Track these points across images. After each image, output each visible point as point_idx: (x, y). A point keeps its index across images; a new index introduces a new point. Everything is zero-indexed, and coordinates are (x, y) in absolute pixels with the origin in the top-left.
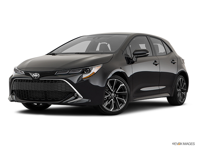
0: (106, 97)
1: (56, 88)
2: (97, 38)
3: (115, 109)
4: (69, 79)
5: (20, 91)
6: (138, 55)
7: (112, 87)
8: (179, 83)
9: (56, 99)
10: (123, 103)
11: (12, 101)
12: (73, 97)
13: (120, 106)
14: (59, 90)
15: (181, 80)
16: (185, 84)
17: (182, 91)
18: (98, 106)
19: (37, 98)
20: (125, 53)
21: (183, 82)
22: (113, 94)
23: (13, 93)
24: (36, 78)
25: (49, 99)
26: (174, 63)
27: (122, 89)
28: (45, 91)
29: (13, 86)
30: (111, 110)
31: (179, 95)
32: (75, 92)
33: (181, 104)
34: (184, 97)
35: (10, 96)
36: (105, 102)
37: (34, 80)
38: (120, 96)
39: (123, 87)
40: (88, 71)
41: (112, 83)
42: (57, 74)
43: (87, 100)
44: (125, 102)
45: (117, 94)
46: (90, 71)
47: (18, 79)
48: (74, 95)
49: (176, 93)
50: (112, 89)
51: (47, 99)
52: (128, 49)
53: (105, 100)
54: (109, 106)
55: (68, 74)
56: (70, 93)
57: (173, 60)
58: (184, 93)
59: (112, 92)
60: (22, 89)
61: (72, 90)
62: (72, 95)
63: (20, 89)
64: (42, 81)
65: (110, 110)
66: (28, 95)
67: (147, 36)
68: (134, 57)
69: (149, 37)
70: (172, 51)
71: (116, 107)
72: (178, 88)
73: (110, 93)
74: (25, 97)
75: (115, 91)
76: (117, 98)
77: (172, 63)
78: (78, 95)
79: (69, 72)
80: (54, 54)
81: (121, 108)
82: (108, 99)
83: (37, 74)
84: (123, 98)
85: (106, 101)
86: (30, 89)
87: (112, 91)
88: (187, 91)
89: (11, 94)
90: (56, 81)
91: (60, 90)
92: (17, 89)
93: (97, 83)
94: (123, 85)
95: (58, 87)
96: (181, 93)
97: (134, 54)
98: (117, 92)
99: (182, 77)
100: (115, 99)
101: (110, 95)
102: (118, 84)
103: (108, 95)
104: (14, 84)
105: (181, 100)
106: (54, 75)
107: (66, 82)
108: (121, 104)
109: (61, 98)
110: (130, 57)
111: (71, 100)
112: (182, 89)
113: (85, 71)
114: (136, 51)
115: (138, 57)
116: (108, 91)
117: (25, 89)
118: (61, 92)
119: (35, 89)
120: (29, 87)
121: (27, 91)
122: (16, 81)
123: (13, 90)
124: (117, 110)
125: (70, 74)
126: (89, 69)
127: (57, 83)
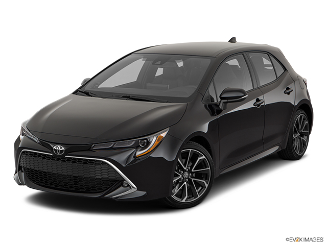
0: (175, 180)
1: (92, 170)
3: (190, 198)
5: (33, 171)
7: (184, 160)
8: (297, 123)
9: (92, 190)
10: (203, 187)
11: (20, 184)
12: (121, 188)
13: (198, 193)
14: (97, 177)
15: (301, 117)
16: (307, 122)
17: (302, 135)
19: (62, 186)
20: (206, 95)
21: (304, 119)
22: (186, 174)
23: (21, 169)
24: (58, 153)
25: (81, 188)
26: (289, 93)
27: (202, 164)
28: (74, 177)
29: (22, 160)
30: (184, 201)
31: (297, 144)
32: (124, 180)
33: (298, 158)
34: (304, 146)
35: (17, 174)
37: (57, 158)
38: (199, 175)
39: (203, 161)
42: (94, 148)
43: (143, 193)
44: (207, 186)
47: (30, 152)
48: (122, 185)
49: (291, 141)
50: (185, 165)
51: (78, 189)
53: (173, 183)
54: (180, 194)
55: (112, 148)
56: (116, 181)
57: (288, 88)
58: (305, 138)
59: (184, 171)
60: (35, 169)
61: (119, 176)
62: (120, 184)
63: (32, 167)
64: (69, 159)
65: (182, 200)
68: (222, 103)
69: (247, 53)
70: (286, 70)
71: (192, 193)
72: (295, 132)
73: (182, 172)
74: (41, 182)
75: (189, 168)
76: (193, 179)
77: (286, 93)
78: (128, 185)
79: (113, 146)
81: (199, 196)
82: (179, 183)
83: (61, 148)
84: (202, 180)
85: (176, 185)
86: (50, 171)
87: (185, 169)
88: (310, 132)
89: (19, 171)
90: (92, 162)
91: (100, 177)
92: (28, 167)
93: (160, 154)
94: (204, 157)
95: (96, 172)
96: (300, 139)
97: (222, 98)
98: (194, 170)
99: (304, 113)
100: (190, 182)
101: (181, 176)
102: (195, 156)
103: (178, 176)
105: (300, 152)
106: (89, 150)
107: (108, 164)
108: (201, 188)
109: (101, 189)
110: (216, 101)
111: (118, 194)
112: (301, 133)
113: (141, 143)
114: (225, 92)
115: (227, 102)
116: (178, 169)
117: (41, 169)
118: (100, 179)
119: (58, 171)
120: (48, 167)
121: (44, 172)
122: (26, 155)
123: (21, 167)
124: (193, 199)
125: (115, 149)
126: (146, 139)
127: (94, 165)
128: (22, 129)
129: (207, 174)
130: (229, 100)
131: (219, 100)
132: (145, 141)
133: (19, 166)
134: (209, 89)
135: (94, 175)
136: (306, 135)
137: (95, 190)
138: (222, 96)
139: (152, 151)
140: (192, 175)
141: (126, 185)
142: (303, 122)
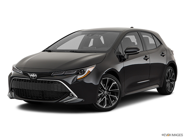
0: (99, 95)
2: (91, 35)
3: (107, 106)
4: (65, 80)
5: (18, 90)
6: (129, 53)
7: (104, 85)
8: (168, 74)
9: (52, 98)
10: (115, 100)
11: (11, 98)
12: (68, 97)
13: (113, 103)
14: (55, 91)
15: (170, 70)
16: (174, 74)
17: (171, 81)
18: (93, 104)
19: (35, 97)
20: (117, 51)
21: (172, 72)
22: (106, 92)
23: (12, 90)
24: (33, 78)
25: (46, 98)
26: (163, 56)
27: (115, 87)
28: (42, 91)
29: (12, 84)
30: (104, 107)
31: (168, 85)
32: (71, 92)
33: (170, 93)
34: (173, 86)
35: (10, 93)
36: (98, 99)
37: (32, 80)
38: (113, 93)
39: (115, 85)
40: (82, 72)
41: (105, 81)
42: (53, 75)
43: (81, 100)
44: (117, 99)
45: (109, 92)
46: (84, 72)
47: (17, 79)
48: (69, 95)
49: (165, 83)
50: (105, 87)
51: (44, 98)
52: (120, 47)
53: (98, 97)
54: (102, 103)
55: (64, 75)
56: (65, 93)
57: (163, 53)
58: (173, 83)
59: (105, 90)
60: (20, 88)
61: (67, 90)
62: (68, 95)
64: (39, 81)
65: (103, 107)
66: (26, 94)
67: (138, 32)
68: (126, 55)
69: (140, 32)
70: (162, 44)
71: (109, 103)
72: (167, 78)
73: (103, 91)
74: (23, 96)
75: (107, 89)
76: (109, 95)
77: (162, 56)
78: (73, 95)
79: (64, 73)
80: (50, 51)
81: (113, 105)
82: (101, 97)
83: (35, 75)
84: (115, 96)
85: (100, 98)
86: (28, 88)
87: (105, 89)
88: (175, 80)
89: (11, 91)
90: (52, 82)
91: (57, 91)
92: (16, 88)
93: (91, 81)
94: (115, 83)
95: (54, 88)
96: (170, 83)
97: (126, 52)
98: (110, 90)
99: (171, 68)
100: (108, 97)
101: (103, 93)
102: (111, 82)
103: (101, 93)
104: (13, 83)
105: (170, 90)
106: (50, 76)
107: (61, 83)
108: (114, 101)
109: (57, 98)
110: (122, 54)
111: (67, 100)
112: (170, 80)
113: (80, 72)
114: (127, 49)
115: (129, 55)
116: (101, 89)
117: (23, 88)
118: (57, 92)
119: (33, 89)
120: (27, 87)
121: (25, 90)
122: (15, 80)
123: (12, 88)
124: (109, 107)
125: (65, 75)
126: (83, 70)
127: (53, 84)
128: (13, 68)
129: (117, 93)
130: (130, 53)
131: (124, 53)
132: (82, 71)
133: (11, 88)
134: (119, 47)
135: (53, 90)
136: (173, 81)
137: (54, 98)
138: (126, 51)
139: (86, 76)
140: (109, 93)
141: (71, 96)
142: (171, 74)
